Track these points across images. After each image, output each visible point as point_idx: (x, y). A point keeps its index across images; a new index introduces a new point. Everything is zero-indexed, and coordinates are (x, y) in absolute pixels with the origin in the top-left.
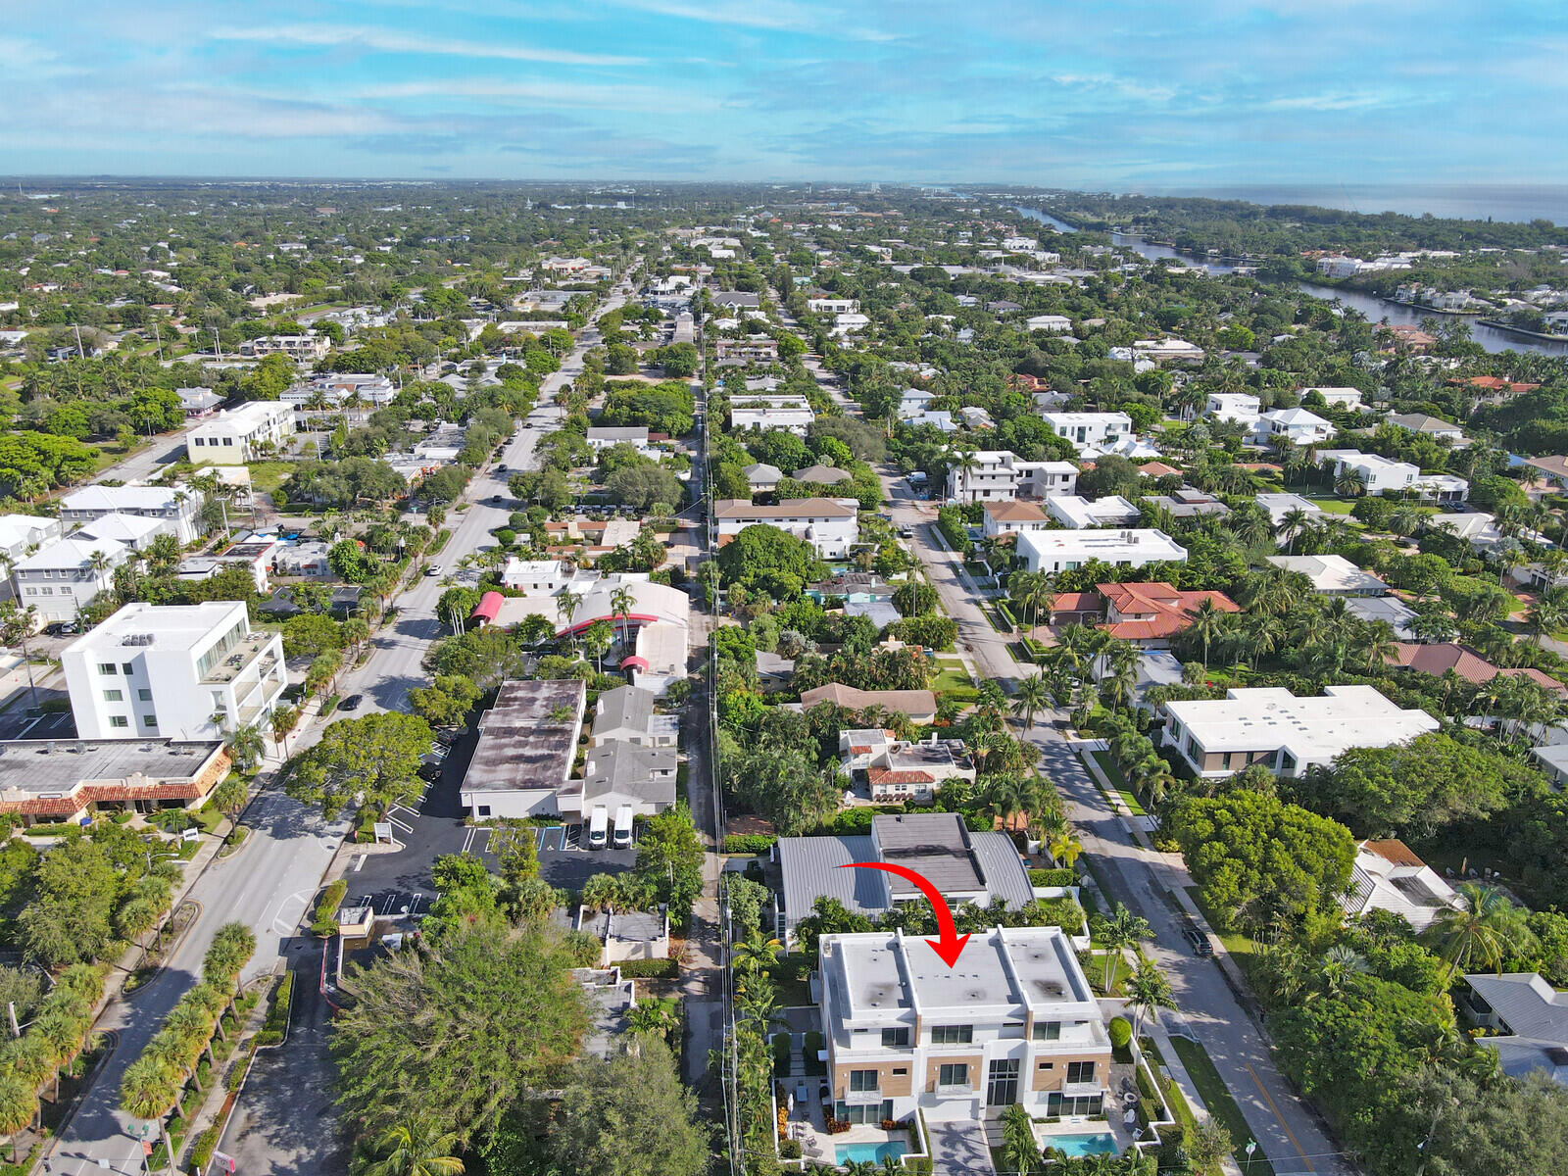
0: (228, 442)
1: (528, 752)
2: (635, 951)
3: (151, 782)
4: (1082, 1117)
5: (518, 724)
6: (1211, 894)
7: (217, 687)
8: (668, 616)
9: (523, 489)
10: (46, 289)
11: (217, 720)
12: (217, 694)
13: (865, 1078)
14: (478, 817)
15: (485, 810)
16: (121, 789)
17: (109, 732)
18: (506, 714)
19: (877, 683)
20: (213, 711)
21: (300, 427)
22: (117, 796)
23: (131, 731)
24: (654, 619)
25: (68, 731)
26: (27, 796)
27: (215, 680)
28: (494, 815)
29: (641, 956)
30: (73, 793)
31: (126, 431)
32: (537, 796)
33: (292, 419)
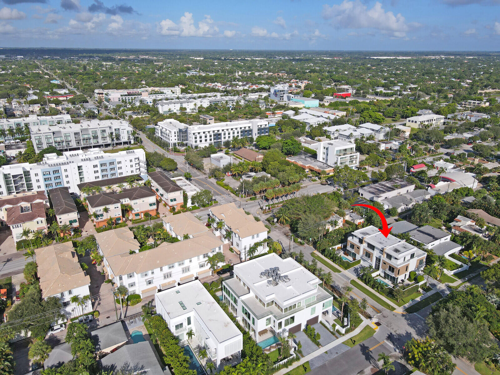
0: (416, 122)
1: (381, 189)
2: (352, 220)
3: (318, 168)
4: (391, 282)
5: (387, 185)
6: (483, 273)
7: (338, 157)
8: (460, 182)
9: (476, 148)
10: (432, 83)
11: (336, 163)
12: (337, 158)
13: (352, 246)
14: (360, 196)
15: (362, 195)
16: (313, 168)
17: (321, 160)
18: (388, 183)
19: (497, 215)
20: (336, 161)
21: (444, 123)
22: (313, 169)
23: (324, 161)
24: (454, 181)
25: (316, 158)
26: (301, 164)
27: (338, 155)
28: (363, 197)
29: (352, 221)
30: (307, 166)
31: (398, 116)
32: (372, 195)
33: (442, 121)
